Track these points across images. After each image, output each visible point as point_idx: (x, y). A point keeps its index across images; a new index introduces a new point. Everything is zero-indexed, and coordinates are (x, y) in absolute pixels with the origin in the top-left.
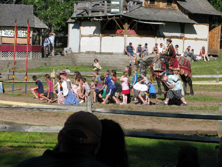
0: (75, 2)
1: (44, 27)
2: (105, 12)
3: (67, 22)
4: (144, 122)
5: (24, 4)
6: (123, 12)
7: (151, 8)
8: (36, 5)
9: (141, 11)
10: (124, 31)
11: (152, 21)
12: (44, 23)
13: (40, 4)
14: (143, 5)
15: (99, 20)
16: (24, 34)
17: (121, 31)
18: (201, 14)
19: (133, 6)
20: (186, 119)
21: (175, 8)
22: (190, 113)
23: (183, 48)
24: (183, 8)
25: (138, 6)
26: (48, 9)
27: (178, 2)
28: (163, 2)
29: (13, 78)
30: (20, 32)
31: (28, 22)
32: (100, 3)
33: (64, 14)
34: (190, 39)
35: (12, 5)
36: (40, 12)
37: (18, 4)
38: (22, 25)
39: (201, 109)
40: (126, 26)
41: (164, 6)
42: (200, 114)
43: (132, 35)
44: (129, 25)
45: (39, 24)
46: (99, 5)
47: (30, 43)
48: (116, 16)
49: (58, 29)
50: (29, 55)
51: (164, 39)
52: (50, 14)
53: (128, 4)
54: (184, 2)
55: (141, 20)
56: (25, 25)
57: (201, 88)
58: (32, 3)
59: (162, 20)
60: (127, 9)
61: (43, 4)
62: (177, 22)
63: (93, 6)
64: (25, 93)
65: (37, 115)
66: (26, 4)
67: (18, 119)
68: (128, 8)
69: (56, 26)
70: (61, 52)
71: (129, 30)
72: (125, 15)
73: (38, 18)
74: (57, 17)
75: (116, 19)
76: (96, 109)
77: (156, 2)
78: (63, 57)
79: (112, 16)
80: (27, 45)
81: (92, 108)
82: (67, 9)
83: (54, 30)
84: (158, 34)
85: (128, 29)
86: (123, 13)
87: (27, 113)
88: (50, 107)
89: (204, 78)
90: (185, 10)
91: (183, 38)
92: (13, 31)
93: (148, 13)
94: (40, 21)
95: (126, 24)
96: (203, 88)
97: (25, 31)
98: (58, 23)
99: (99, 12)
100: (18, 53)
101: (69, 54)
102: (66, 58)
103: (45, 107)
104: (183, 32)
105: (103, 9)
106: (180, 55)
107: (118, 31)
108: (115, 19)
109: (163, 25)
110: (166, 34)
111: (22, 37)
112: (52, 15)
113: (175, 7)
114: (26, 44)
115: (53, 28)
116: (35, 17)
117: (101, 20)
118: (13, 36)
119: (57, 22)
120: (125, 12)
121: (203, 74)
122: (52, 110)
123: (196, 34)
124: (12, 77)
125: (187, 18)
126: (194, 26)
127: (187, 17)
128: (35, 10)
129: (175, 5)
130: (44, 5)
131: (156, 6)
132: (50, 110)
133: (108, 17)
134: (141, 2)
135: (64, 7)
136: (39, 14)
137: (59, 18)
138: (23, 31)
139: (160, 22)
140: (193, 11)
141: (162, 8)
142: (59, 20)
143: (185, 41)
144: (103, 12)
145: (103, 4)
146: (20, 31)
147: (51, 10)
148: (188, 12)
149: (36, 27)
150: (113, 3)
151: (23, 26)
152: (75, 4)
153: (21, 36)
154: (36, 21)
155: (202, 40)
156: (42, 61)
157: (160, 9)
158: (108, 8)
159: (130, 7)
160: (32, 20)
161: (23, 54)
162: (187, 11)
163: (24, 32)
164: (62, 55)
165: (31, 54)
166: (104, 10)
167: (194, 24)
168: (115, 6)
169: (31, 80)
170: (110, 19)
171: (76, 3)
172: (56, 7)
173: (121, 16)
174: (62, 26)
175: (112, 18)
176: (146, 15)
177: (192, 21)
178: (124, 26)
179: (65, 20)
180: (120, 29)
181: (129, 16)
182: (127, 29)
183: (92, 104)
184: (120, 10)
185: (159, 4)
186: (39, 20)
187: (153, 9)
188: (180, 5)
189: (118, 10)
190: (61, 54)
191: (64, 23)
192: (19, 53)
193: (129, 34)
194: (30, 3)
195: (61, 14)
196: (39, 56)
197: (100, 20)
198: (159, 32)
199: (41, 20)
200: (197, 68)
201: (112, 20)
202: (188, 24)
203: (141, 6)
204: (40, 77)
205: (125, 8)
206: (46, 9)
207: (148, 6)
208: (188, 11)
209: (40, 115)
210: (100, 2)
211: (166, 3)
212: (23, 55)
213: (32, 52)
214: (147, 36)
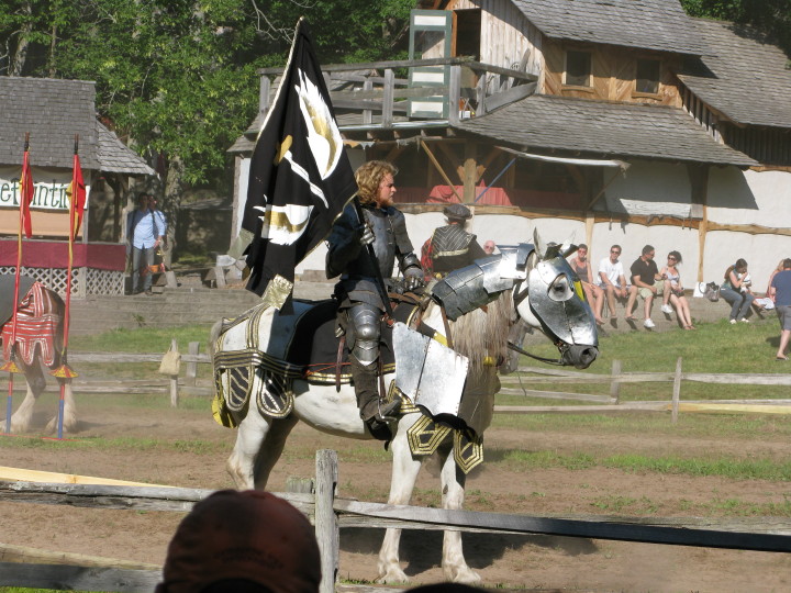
0: (263, 71)
1: (136, 171)
2: (387, 115)
3: (230, 150)
4: (541, 559)
5: (59, 74)
6: (458, 114)
7: (571, 99)
8: (107, 80)
9: (531, 110)
10: (459, 190)
11: (577, 151)
12: (139, 155)
13: (124, 78)
14: (541, 88)
15: (360, 147)
16: (57, 198)
17: (448, 192)
18: (774, 127)
19: (501, 90)
20: (710, 551)
21: (671, 104)
22: (730, 526)
23: (701, 265)
24: (702, 103)
25: (520, 90)
26: (156, 99)
27: (682, 77)
28: (622, 76)
29: (12, 374)
30: (41, 187)
31: (76, 149)
32: (367, 76)
33: (217, 119)
34: (727, 228)
35: (12, 77)
36: (122, 108)
37: (35, 75)
38: (49, 162)
39: (772, 512)
40: (470, 170)
41: (626, 92)
42: (770, 533)
43: (496, 210)
44: (482, 169)
45: (119, 157)
46: (361, 84)
47: (80, 234)
48: (431, 131)
49: (194, 180)
50: (76, 282)
51: (623, 227)
52: (163, 117)
53: (480, 84)
54: (706, 81)
55: (532, 150)
56: (62, 160)
57: (774, 426)
58: (91, 73)
59: (618, 151)
60: (474, 104)
61: (134, 75)
62: (677, 161)
63: (336, 87)
64: (55, 436)
65: (108, 525)
66: (67, 78)
67: (29, 540)
68: (478, 98)
69: (186, 164)
70: (204, 274)
71: (481, 189)
72: (469, 128)
73: (113, 133)
74: (190, 128)
75: (428, 143)
76: (348, 504)
77: (592, 77)
78: (212, 291)
79: (415, 131)
80: (70, 242)
81: (334, 497)
82: (232, 99)
83: (179, 182)
84: (599, 208)
85: (478, 184)
86: (461, 117)
87: (67, 517)
88: (163, 494)
89: (783, 386)
90: (708, 111)
91: (701, 224)
92: (11, 185)
93: (557, 120)
94: (122, 146)
95: (471, 162)
96: (782, 428)
97: (58, 186)
98: (192, 155)
99: (360, 111)
100: (31, 272)
101: (235, 281)
102: (223, 296)
103: (145, 492)
104: (699, 197)
105: (377, 100)
106: (690, 292)
107: (437, 192)
108: (423, 143)
109: (618, 169)
110: (630, 206)
111: (49, 207)
112: (169, 120)
113: (669, 99)
114: (66, 238)
115: (172, 175)
116: (102, 129)
117: (371, 144)
118: (10, 203)
119: (192, 148)
120: (467, 114)
121: (781, 372)
122: (174, 504)
123: (755, 207)
124: (6, 370)
125: (717, 144)
126: (748, 174)
127: (719, 138)
128: (102, 100)
129: (671, 91)
130: (140, 83)
131: (594, 92)
132: (165, 503)
133: (396, 135)
134: (531, 75)
135: (219, 89)
136: (118, 115)
137: (200, 136)
138: (50, 186)
139: (609, 156)
140: (744, 115)
141: (618, 103)
142: (197, 143)
143: (711, 236)
144: (377, 112)
145: (379, 80)
146: (38, 185)
147: (168, 102)
148: (723, 119)
149: (106, 169)
150: (418, 77)
151: (51, 164)
152: (265, 81)
153: (42, 206)
154: (104, 144)
155: (776, 232)
156: (126, 308)
157: (606, 105)
158: (396, 100)
159: (487, 95)
160: (91, 139)
161: (49, 276)
162: (718, 117)
163: (54, 189)
164: (207, 284)
165: (82, 277)
166: (381, 106)
167: (746, 168)
168: (428, 92)
169: (80, 384)
170: (406, 142)
171: (268, 75)
172: (188, 89)
173: (450, 133)
174: (209, 166)
175: (412, 139)
176: (550, 126)
177: (740, 158)
178: (461, 171)
179: (223, 142)
180: (446, 184)
181: (483, 132)
182: (472, 183)
183: (335, 484)
184: (446, 108)
185: (607, 87)
186: (118, 141)
187: (580, 103)
188: (689, 91)
189: (438, 107)
190: (203, 278)
191: (216, 156)
192: (36, 272)
193: (479, 202)
194: (84, 71)
195: (208, 117)
196: (114, 285)
197: (364, 144)
198: (603, 200)
199: (125, 141)
200: (755, 346)
201: (412, 146)
202: (723, 166)
203: (532, 94)
204: (117, 370)
205: (469, 97)
206: (146, 99)
207: (559, 93)
208: (723, 114)
209: (119, 523)
210: (366, 72)
211: (635, 82)
212: (48, 281)
213: (85, 269)
214: (556, 215)
